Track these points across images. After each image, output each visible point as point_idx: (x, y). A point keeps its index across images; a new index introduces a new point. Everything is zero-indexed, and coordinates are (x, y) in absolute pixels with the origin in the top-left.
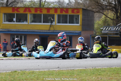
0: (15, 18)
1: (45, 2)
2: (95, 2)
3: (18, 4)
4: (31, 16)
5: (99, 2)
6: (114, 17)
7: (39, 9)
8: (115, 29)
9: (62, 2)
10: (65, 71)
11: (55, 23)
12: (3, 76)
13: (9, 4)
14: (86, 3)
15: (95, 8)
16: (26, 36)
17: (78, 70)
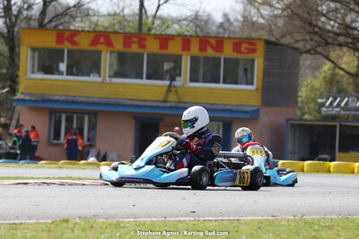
0: (63, 61)
1: (155, 16)
2: (305, 22)
3: (75, 21)
4: (111, 58)
5: (314, 23)
6: (357, 67)
7: (135, 37)
9: (205, 18)
10: (212, 224)
11: (183, 81)
12: (29, 234)
13: (46, 21)
14: (276, 25)
15: (303, 40)
16: (94, 115)
17: (252, 221)
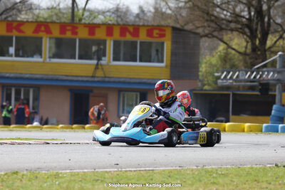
0: (12, 46)
1: (84, 9)
2: (203, 12)
3: (21, 14)
4: (50, 43)
5: (211, 13)
6: (246, 47)
7: (69, 26)
8: (250, 76)
9: (124, 10)
10: (132, 173)
11: (108, 60)
14: (180, 15)
15: (202, 27)
16: (37, 89)
17: (164, 171)
